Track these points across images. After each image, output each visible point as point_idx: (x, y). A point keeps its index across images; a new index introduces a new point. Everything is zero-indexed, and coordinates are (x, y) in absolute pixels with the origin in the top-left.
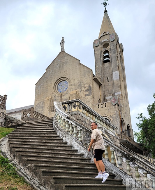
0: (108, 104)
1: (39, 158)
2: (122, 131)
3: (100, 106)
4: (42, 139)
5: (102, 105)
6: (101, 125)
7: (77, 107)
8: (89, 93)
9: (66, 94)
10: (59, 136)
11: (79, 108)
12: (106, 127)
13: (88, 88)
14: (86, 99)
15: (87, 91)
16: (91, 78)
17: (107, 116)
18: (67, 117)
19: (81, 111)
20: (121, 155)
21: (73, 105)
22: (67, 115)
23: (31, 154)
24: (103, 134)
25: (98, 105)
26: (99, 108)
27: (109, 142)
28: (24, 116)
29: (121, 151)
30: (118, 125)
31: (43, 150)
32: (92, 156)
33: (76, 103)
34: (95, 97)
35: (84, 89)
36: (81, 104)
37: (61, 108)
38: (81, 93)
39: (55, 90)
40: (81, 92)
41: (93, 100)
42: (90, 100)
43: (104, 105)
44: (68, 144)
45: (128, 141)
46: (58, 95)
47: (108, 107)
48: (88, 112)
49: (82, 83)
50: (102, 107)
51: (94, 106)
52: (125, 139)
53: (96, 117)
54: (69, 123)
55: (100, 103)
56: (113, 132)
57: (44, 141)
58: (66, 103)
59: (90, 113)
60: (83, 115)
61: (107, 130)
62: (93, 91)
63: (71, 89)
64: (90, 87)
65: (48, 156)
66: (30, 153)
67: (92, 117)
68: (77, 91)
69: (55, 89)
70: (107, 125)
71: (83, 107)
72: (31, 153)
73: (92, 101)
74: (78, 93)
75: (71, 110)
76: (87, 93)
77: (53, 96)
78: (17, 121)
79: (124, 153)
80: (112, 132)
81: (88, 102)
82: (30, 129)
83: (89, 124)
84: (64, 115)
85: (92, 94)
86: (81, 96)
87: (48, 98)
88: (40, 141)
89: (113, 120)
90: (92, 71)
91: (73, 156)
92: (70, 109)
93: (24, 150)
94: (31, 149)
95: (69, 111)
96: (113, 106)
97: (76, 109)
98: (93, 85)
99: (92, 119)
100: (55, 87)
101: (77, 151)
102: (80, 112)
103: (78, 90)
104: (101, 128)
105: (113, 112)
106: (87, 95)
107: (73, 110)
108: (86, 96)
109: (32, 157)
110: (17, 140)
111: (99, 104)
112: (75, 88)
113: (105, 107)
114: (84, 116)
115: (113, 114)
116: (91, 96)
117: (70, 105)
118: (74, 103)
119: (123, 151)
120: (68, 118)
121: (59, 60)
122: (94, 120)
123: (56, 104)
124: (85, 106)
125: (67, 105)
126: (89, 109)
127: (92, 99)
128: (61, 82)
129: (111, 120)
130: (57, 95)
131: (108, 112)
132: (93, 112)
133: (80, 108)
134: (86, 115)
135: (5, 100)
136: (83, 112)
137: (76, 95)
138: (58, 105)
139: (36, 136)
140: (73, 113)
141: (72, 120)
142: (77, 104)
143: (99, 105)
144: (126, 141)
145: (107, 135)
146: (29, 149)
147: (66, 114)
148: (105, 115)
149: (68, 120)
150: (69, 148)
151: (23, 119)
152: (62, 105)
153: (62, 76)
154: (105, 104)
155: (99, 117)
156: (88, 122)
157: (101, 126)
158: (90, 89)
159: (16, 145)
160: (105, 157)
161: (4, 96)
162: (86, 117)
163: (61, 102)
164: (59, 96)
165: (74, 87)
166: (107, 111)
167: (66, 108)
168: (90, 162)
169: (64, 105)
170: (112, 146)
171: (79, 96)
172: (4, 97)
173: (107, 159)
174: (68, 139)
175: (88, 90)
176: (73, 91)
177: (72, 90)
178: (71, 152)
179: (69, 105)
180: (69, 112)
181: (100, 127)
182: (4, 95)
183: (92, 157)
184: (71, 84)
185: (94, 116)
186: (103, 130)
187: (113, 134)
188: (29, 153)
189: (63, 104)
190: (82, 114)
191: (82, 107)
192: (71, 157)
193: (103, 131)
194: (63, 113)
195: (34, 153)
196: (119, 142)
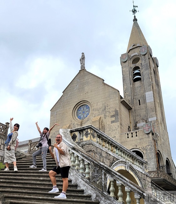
0: (140, 133)
1: (29, 200)
2: (159, 167)
3: (130, 135)
4: (39, 176)
5: (132, 133)
6: (124, 158)
7: (89, 136)
8: (115, 119)
9: (87, 121)
11: (92, 137)
12: (132, 161)
13: (114, 112)
14: (112, 127)
15: (112, 116)
16: (118, 101)
17: (139, 147)
18: (72, 147)
19: (96, 140)
20: (139, 198)
21: (84, 132)
22: (72, 145)
23: (20, 195)
24: (127, 170)
25: (127, 134)
26: (128, 137)
27: (123, 180)
28: (32, 148)
29: (138, 192)
30: (152, 159)
31: (38, 190)
32: (101, 197)
33: (89, 130)
34: (123, 124)
35: (110, 115)
36: (95, 131)
37: (68, 136)
38: (106, 120)
39: (74, 116)
40: (105, 118)
41: (121, 128)
42: (117, 127)
43: (134, 134)
44: (72, 182)
45: (166, 180)
46: (77, 122)
47: (140, 137)
48: (105, 141)
49: (106, 108)
50: (132, 137)
51: (122, 135)
52: (162, 178)
53: (116, 148)
54: (75, 155)
55: (130, 132)
56: (142, 167)
57: (41, 179)
58: (76, 130)
59: (108, 143)
60: (97, 145)
61: (133, 165)
62: (120, 117)
63: (93, 115)
64: (116, 111)
65: (41, 198)
66: (19, 194)
67: (112, 148)
68: (100, 118)
69: (73, 115)
70: (132, 158)
71: (97, 135)
72: (20, 194)
73: (119, 129)
74: (102, 120)
75: (82, 139)
76: (113, 119)
77: (72, 124)
78: (20, 154)
79: (143, 194)
80: (140, 168)
81: (115, 130)
83: (106, 158)
84: (69, 144)
85: (119, 120)
86: (105, 123)
87: (65, 126)
88: (37, 178)
89: (146, 153)
90: (119, 91)
91: (76, 198)
92: (81, 138)
93: (12, 190)
94: (22, 189)
95: (80, 140)
96: (147, 135)
97: (89, 138)
98: (120, 109)
99: (112, 151)
100: (73, 113)
101: (82, 191)
102: (93, 142)
103: (102, 116)
104: (123, 162)
105: (146, 142)
106: (112, 122)
107: (85, 139)
108: (112, 123)
109: (19, 199)
110: (6, 177)
111: (128, 133)
112: (98, 114)
113: (136, 136)
114: (98, 147)
115: (147, 145)
116: (118, 124)
117: (82, 133)
118: (87, 130)
120: (74, 149)
121: (78, 80)
122: (115, 154)
123: (62, 131)
124: (101, 135)
125: (77, 134)
126: (106, 138)
127: (120, 127)
128: (81, 107)
129: (144, 153)
131: (140, 143)
132: (112, 142)
133: (94, 137)
134: (103, 145)
135: (7, 129)
136: (97, 142)
137: (99, 123)
138: (65, 132)
139: (33, 173)
140: (84, 143)
141: (77, 151)
142: (89, 132)
143: (128, 134)
144: (164, 179)
145: (132, 171)
146: (19, 189)
148: (136, 146)
149: (74, 151)
150: (74, 187)
152: (69, 133)
153: (82, 99)
154: (136, 132)
155: (121, 148)
156: (104, 155)
157: (124, 160)
158: (116, 114)
159: (4, 183)
160: (119, 200)
161: (5, 124)
162: (101, 148)
163: (69, 130)
164: (79, 124)
165: (96, 112)
166: (139, 141)
167: (76, 137)
169: (73, 133)
170: (128, 185)
172: (6, 126)
173: (120, 202)
174: (73, 176)
175: (114, 115)
176: (95, 118)
177: (95, 116)
178: (75, 192)
179: (79, 132)
181: (121, 161)
182: (6, 123)
183: (101, 199)
184: (92, 108)
185: (114, 146)
186: (126, 164)
187: (141, 170)
188: (17, 194)
189: (71, 132)
190: (96, 144)
191: (96, 135)
192: (73, 200)
193: (127, 166)
194: (68, 142)
195: (24, 194)
196: (150, 180)
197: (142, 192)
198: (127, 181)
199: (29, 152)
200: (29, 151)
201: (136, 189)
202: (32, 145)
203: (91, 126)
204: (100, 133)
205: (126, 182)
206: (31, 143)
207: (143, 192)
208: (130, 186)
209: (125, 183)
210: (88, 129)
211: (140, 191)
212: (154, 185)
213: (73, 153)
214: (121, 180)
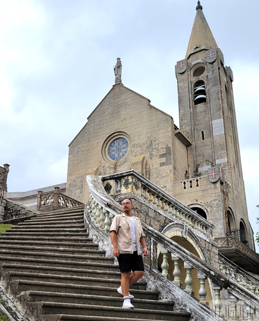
0: (202, 181)
1: (45, 279)
2: (229, 232)
3: (188, 185)
4: (58, 245)
5: (191, 182)
6: (180, 219)
7: (130, 186)
8: (166, 160)
9: (124, 162)
10: (91, 240)
11: (134, 188)
12: (191, 223)
13: (165, 150)
14: (161, 172)
15: (162, 156)
16: (170, 133)
17: (201, 203)
18: (106, 203)
19: (139, 192)
20: (204, 277)
21: (123, 181)
22: (107, 200)
23: (31, 272)
24: (184, 236)
25: (183, 183)
26: (185, 188)
27: (181, 252)
28: (43, 203)
29: (203, 269)
30: (220, 219)
31: (57, 265)
32: (149, 277)
33: (130, 178)
34: (178, 167)
35: (158, 154)
36: (139, 179)
37: (99, 187)
38: (152, 161)
39: (104, 155)
40: (151, 158)
41: (174, 173)
42: (169, 173)
43: (194, 183)
44: (107, 254)
45: (239, 251)
46: (109, 165)
47: (203, 187)
48: (153, 195)
49: (153, 143)
50: (191, 187)
51: (177, 185)
52: (233, 247)
53: (169, 204)
54: (111, 215)
55: (187, 180)
56: (205, 232)
57: (61, 249)
58: (111, 178)
59: (158, 197)
60: (142, 200)
61: (193, 230)
62: (174, 158)
63: (134, 154)
64: (168, 148)
65: (62, 276)
66: (30, 270)
67: (163, 204)
68: (144, 158)
69: (103, 153)
70: (192, 219)
71: (142, 185)
72: (32, 270)
73: (172, 175)
74: (147, 161)
75: (120, 191)
76: (164, 160)
77: (100, 166)
78: (26, 211)
79: (210, 272)
80: (202, 234)
81: (165, 176)
82: (40, 226)
83: (154, 218)
84: (102, 199)
85: (172, 162)
86: (151, 167)
87: (90, 169)
88: (55, 248)
89: (211, 211)
90: (172, 118)
91: (113, 278)
92: (119, 189)
93: (19, 265)
94: (35, 263)
95: (117, 192)
96: (212, 185)
97: (129, 190)
98: (173, 145)
99: (163, 208)
100: (104, 149)
102: (136, 195)
103: (147, 155)
104: (179, 226)
105: (211, 195)
106: (162, 164)
107: (124, 190)
108: (161, 166)
109: (31, 278)
110: (10, 246)
111: (186, 181)
112: (141, 152)
113: (197, 186)
114: (144, 203)
115: (212, 200)
116: (171, 167)
117: (119, 182)
118: (126, 177)
119: (208, 268)
120: (109, 206)
121: (111, 100)
122: (168, 212)
123: (91, 179)
124: (147, 184)
125: (112, 183)
126: (154, 189)
127: (172, 172)
128: (114, 140)
129: (207, 211)
130: (107, 165)
131: (202, 196)
132: (163, 195)
133: (137, 188)
134: (151, 201)
135: (5, 174)
136: (142, 195)
137: (142, 165)
138: (94, 181)
139: (49, 240)
140: (123, 197)
141: (114, 210)
142: (130, 180)
143: (185, 183)
144: (236, 250)
145: (191, 238)
146: (30, 263)
147: (104, 198)
148: (197, 201)
149: (108, 209)
150: (109, 261)
151: (40, 209)
152: (101, 182)
153: (117, 129)
154: (197, 181)
155: (177, 204)
156: (151, 214)
157: (181, 222)
158: (168, 153)
159: (7, 255)
160: (175, 280)
161: (3, 167)
162: (148, 205)
163: (101, 177)
164: (112, 166)
165: (138, 149)
166: (200, 193)
167: (111, 187)
168: (145, 289)
169: (106, 182)
171: (148, 167)
172: (5, 169)
173: (177, 284)
174: (108, 245)
175: (164, 154)
176: (136, 158)
177: (135, 156)
178: (111, 269)
179: (116, 181)
180: (116, 194)
181: (177, 224)
182: (4, 165)
183: (149, 279)
184: (133, 143)
185: (166, 202)
186: (183, 228)
187: (204, 237)
188: (28, 270)
189: (104, 180)
190: (140, 198)
191: (140, 186)
192: (108, 280)
193: (184, 230)
194: (100, 196)
195: (37, 271)
196: (217, 252)
197: (208, 270)
198: (187, 254)
199: (38, 208)
200: (38, 206)
201: (200, 265)
202: (42, 197)
203: (133, 171)
204: (146, 182)
205: (185, 254)
206: (41, 196)
207: (210, 269)
208: (191, 261)
209: (183, 256)
210: (128, 175)
211: (206, 269)
212: (223, 259)
213: (108, 212)
214: (178, 253)
